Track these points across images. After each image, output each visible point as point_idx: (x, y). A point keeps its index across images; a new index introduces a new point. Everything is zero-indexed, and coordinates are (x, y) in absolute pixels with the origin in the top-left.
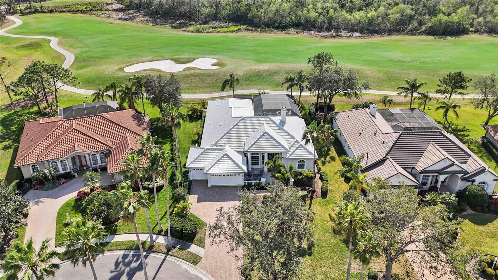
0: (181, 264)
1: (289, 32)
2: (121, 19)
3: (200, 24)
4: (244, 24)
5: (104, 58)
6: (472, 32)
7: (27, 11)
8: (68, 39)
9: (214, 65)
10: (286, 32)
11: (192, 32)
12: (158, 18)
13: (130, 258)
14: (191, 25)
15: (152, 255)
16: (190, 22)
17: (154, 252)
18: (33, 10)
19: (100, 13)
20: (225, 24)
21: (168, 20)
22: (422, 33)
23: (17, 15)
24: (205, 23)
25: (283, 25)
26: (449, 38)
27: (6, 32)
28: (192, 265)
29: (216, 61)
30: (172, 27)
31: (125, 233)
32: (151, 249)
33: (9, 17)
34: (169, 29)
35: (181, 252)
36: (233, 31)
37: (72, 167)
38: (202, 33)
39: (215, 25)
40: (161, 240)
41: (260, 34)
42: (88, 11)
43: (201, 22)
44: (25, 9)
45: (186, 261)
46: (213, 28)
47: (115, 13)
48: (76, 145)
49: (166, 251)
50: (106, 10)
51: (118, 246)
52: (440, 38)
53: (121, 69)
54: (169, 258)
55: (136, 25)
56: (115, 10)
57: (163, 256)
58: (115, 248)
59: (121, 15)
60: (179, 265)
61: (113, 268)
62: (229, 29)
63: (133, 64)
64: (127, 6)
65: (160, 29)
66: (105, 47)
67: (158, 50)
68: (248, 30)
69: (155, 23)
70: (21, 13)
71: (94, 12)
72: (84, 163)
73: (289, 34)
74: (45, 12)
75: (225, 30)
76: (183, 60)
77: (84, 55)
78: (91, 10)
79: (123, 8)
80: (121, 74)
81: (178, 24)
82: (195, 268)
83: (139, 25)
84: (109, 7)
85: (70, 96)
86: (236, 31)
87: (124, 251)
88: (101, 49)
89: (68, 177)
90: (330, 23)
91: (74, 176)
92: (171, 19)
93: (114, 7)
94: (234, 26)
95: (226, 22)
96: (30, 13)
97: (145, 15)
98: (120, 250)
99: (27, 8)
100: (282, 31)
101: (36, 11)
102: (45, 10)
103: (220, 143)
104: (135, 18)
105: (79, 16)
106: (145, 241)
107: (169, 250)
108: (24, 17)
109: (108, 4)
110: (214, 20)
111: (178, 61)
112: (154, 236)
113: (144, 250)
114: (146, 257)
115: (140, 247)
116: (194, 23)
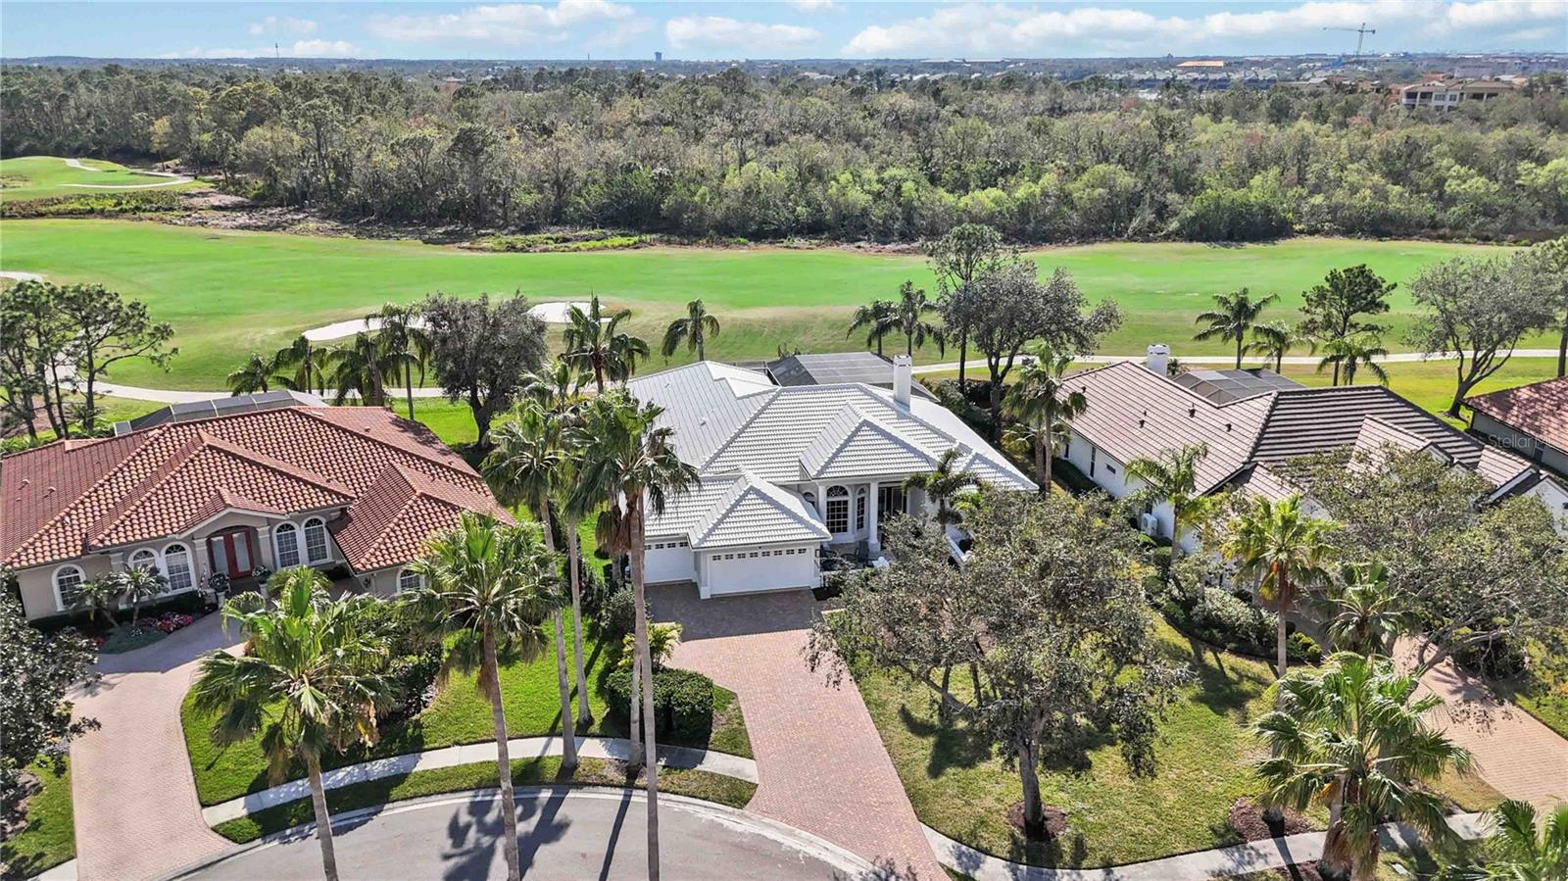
0: (689, 808)
1: (795, 245)
2: (244, 227)
3: (514, 233)
4: (652, 230)
5: (222, 313)
6: (1301, 232)
10: (784, 244)
11: (494, 251)
12: (369, 223)
13: (498, 811)
14: (484, 235)
15: (572, 794)
16: (477, 229)
17: (580, 785)
19: (168, 216)
20: (592, 232)
21: (404, 227)
22: (1173, 236)
24: (528, 230)
25: (773, 227)
26: (1248, 245)
28: (730, 809)
30: (426, 242)
31: (457, 743)
32: (569, 776)
34: (417, 245)
35: (677, 777)
36: (624, 247)
37: (206, 570)
38: (528, 251)
39: (560, 235)
40: (594, 750)
42: (125, 210)
43: (513, 228)
45: (704, 799)
46: (556, 241)
47: (219, 213)
48: (225, 492)
49: (623, 779)
50: (187, 208)
51: (444, 783)
52: (1226, 246)
53: (294, 335)
54: (642, 797)
55: (302, 240)
56: (218, 208)
57: (618, 795)
58: (433, 787)
59: (243, 218)
60: (685, 813)
61: (447, 845)
62: (609, 242)
63: (329, 324)
64: (258, 198)
65: (388, 247)
66: (215, 288)
68: (668, 243)
71: (147, 214)
73: (796, 248)
75: (599, 244)
79: (242, 202)
81: (441, 233)
82: (742, 816)
83: (316, 240)
86: (634, 246)
87: (471, 793)
88: (200, 294)
89: (193, 608)
90: (909, 220)
91: (214, 607)
92: (413, 225)
93: (214, 201)
94: (623, 234)
95: (594, 227)
97: (325, 217)
98: (452, 792)
100: (772, 242)
104: (292, 225)
105: (97, 225)
106: (539, 758)
107: (633, 773)
109: (189, 195)
110: (554, 223)
113: (543, 784)
114: (555, 803)
115: (529, 774)
116: (490, 231)
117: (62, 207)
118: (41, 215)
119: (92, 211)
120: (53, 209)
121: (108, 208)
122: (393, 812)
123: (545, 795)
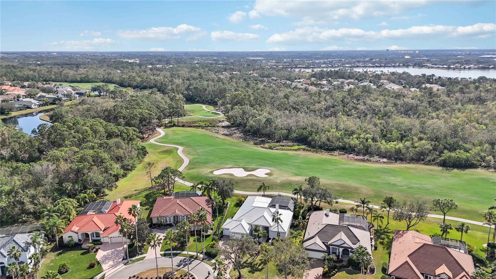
0: (206, 265)
1: (333, 154)
2: (224, 135)
3: (274, 142)
4: (305, 145)
5: (205, 163)
7: (169, 125)
8: (188, 149)
9: (266, 174)
10: (331, 153)
11: (266, 148)
12: (249, 135)
13: (186, 260)
14: (268, 142)
15: (196, 260)
16: (268, 140)
17: (197, 259)
18: (173, 124)
19: (212, 129)
20: (291, 144)
21: (254, 137)
22: (436, 164)
23: (162, 127)
24: (277, 142)
25: (332, 148)
27: (155, 141)
29: (269, 171)
30: (255, 144)
31: (188, 251)
32: (196, 258)
33: (158, 129)
34: (252, 145)
35: (208, 261)
36: (294, 150)
37: (173, 221)
38: (273, 149)
39: (283, 144)
40: (201, 256)
41: (312, 153)
42: (206, 126)
44: (168, 123)
45: (208, 264)
46: (281, 146)
47: (222, 129)
48: (177, 210)
50: (217, 126)
51: (184, 255)
52: (447, 169)
53: (212, 172)
54: (202, 262)
55: (232, 141)
56: (223, 127)
57: (200, 261)
58: (182, 255)
59: (226, 131)
61: (179, 262)
62: (292, 148)
63: (220, 169)
64: (232, 124)
65: (246, 145)
66: (208, 155)
67: (238, 160)
68: (304, 150)
69: (245, 140)
70: (165, 126)
71: (209, 128)
72: (179, 220)
73: (333, 155)
74: (179, 126)
75: (289, 148)
76: (250, 169)
77: (195, 161)
78: (208, 126)
79: (228, 125)
80: (211, 175)
81: (260, 141)
83: (235, 141)
84: (220, 124)
85: (180, 186)
86: (296, 150)
87: (185, 257)
88: (205, 157)
89: (170, 225)
91: (173, 226)
92: (257, 137)
93: (223, 124)
94: (298, 145)
95: (293, 142)
96: (171, 126)
97: (241, 132)
99: (169, 122)
100: (329, 152)
101: (174, 125)
102: (179, 125)
103: (240, 218)
104: (233, 134)
105: (200, 131)
106: (195, 255)
107: (203, 260)
108: (167, 129)
109: (220, 121)
110: (285, 140)
111: (246, 170)
112: (199, 254)
113: (193, 258)
114: (193, 261)
115: (192, 257)
116: (270, 141)
117: (195, 125)
118: (191, 126)
119: (200, 126)
120: (193, 125)
121: (203, 125)
122: (177, 257)
123: (193, 259)
